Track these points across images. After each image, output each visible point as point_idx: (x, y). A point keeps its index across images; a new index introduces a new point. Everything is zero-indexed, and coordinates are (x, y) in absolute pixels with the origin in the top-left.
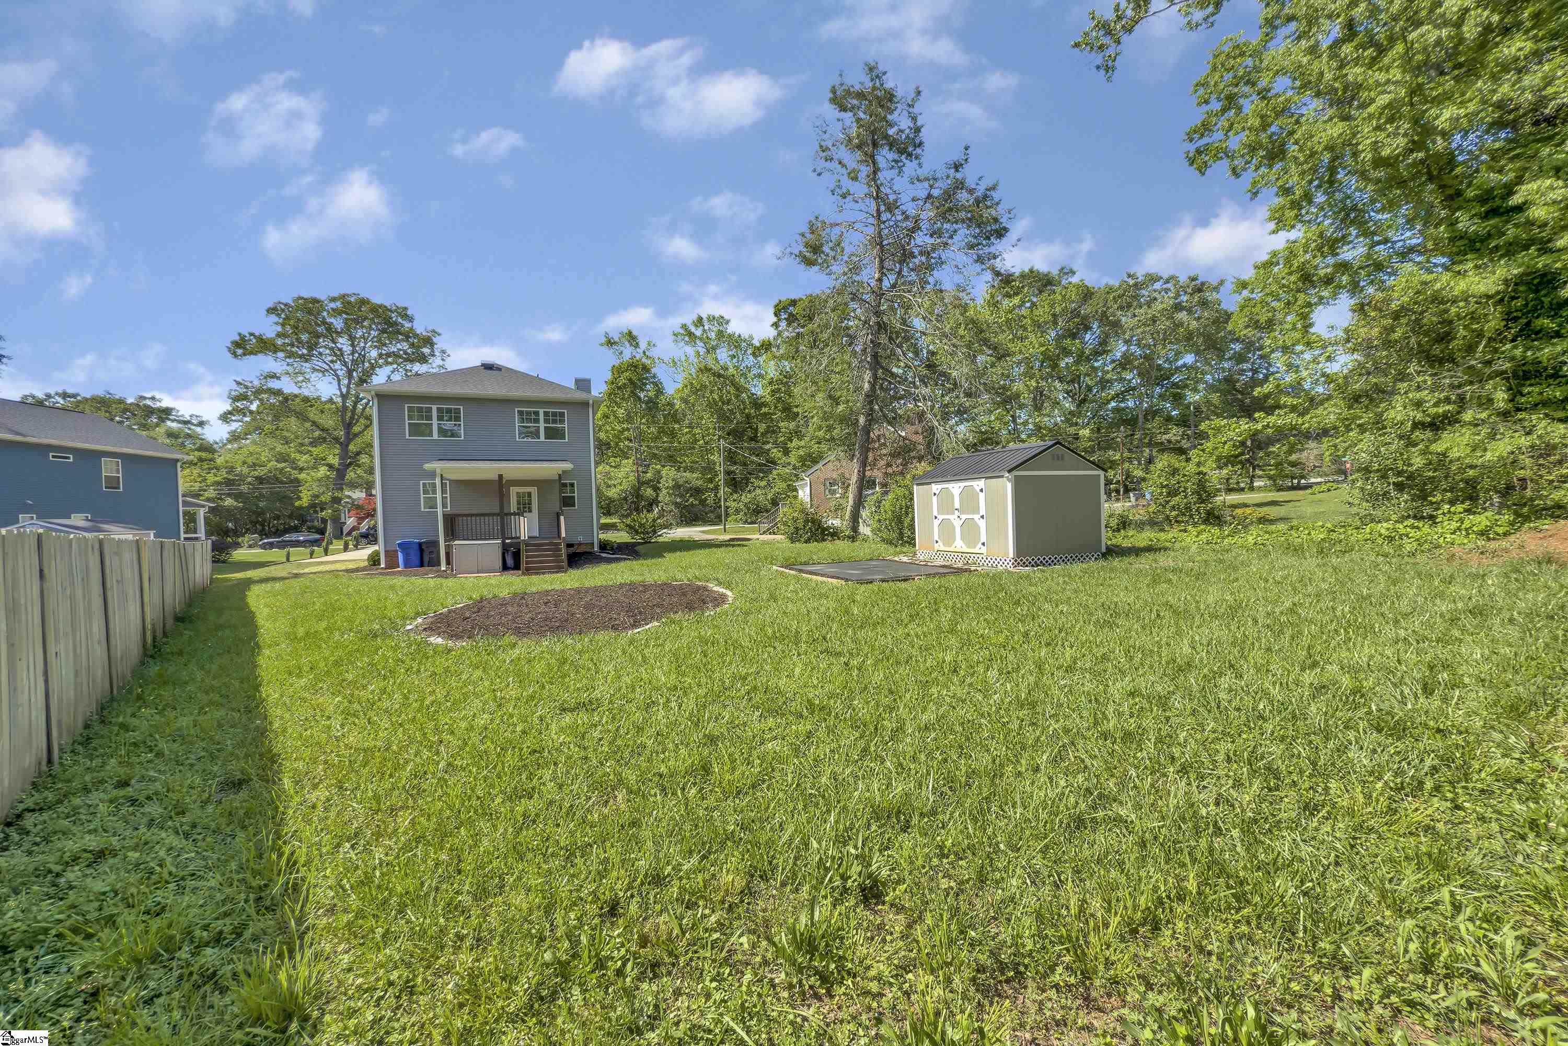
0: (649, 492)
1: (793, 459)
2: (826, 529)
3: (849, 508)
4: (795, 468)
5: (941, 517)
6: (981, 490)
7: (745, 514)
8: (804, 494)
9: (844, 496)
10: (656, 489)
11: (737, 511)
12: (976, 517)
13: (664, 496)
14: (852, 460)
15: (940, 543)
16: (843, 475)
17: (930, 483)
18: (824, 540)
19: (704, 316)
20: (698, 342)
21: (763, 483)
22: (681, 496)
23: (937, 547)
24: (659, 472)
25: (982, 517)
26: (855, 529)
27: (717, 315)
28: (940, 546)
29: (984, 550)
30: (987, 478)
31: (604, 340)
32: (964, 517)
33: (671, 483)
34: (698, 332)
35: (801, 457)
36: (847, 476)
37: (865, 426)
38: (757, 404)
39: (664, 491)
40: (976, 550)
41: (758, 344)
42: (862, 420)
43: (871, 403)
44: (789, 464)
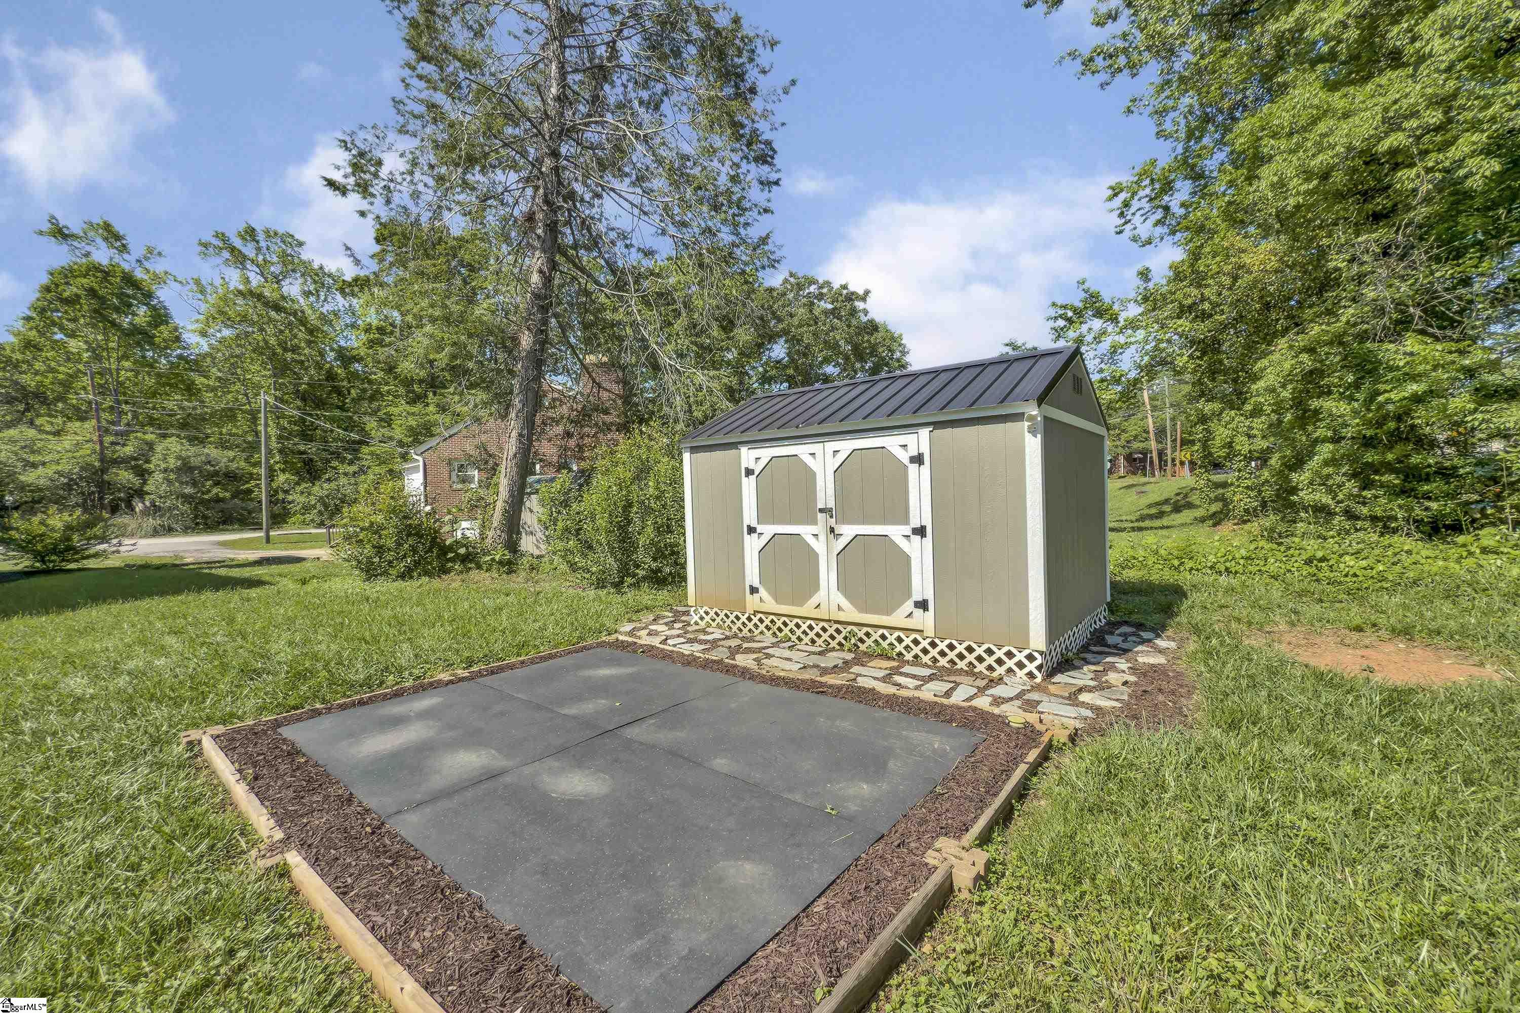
0: (125, 476)
1: (398, 433)
2: (450, 548)
3: (500, 505)
4: (401, 444)
5: (769, 530)
6: (918, 459)
7: (320, 513)
8: (414, 482)
9: (487, 484)
10: (142, 473)
11: (307, 509)
12: (896, 532)
13: (156, 483)
14: (504, 416)
15: (763, 592)
16: (483, 447)
17: (734, 445)
18: (446, 571)
19: (259, 228)
20: (249, 265)
21: (352, 469)
22: (194, 484)
23: (752, 602)
24: (151, 445)
25: (920, 531)
26: (512, 546)
27: (281, 231)
28: (766, 601)
29: (926, 621)
30: (937, 425)
31: (46, 227)
32: (848, 531)
33: (172, 463)
34: (249, 250)
35: (411, 429)
36: (492, 449)
37: (532, 352)
38: (346, 357)
39: (158, 477)
40: (897, 618)
41: (350, 280)
42: (526, 340)
43: (544, 309)
44: (391, 438)
